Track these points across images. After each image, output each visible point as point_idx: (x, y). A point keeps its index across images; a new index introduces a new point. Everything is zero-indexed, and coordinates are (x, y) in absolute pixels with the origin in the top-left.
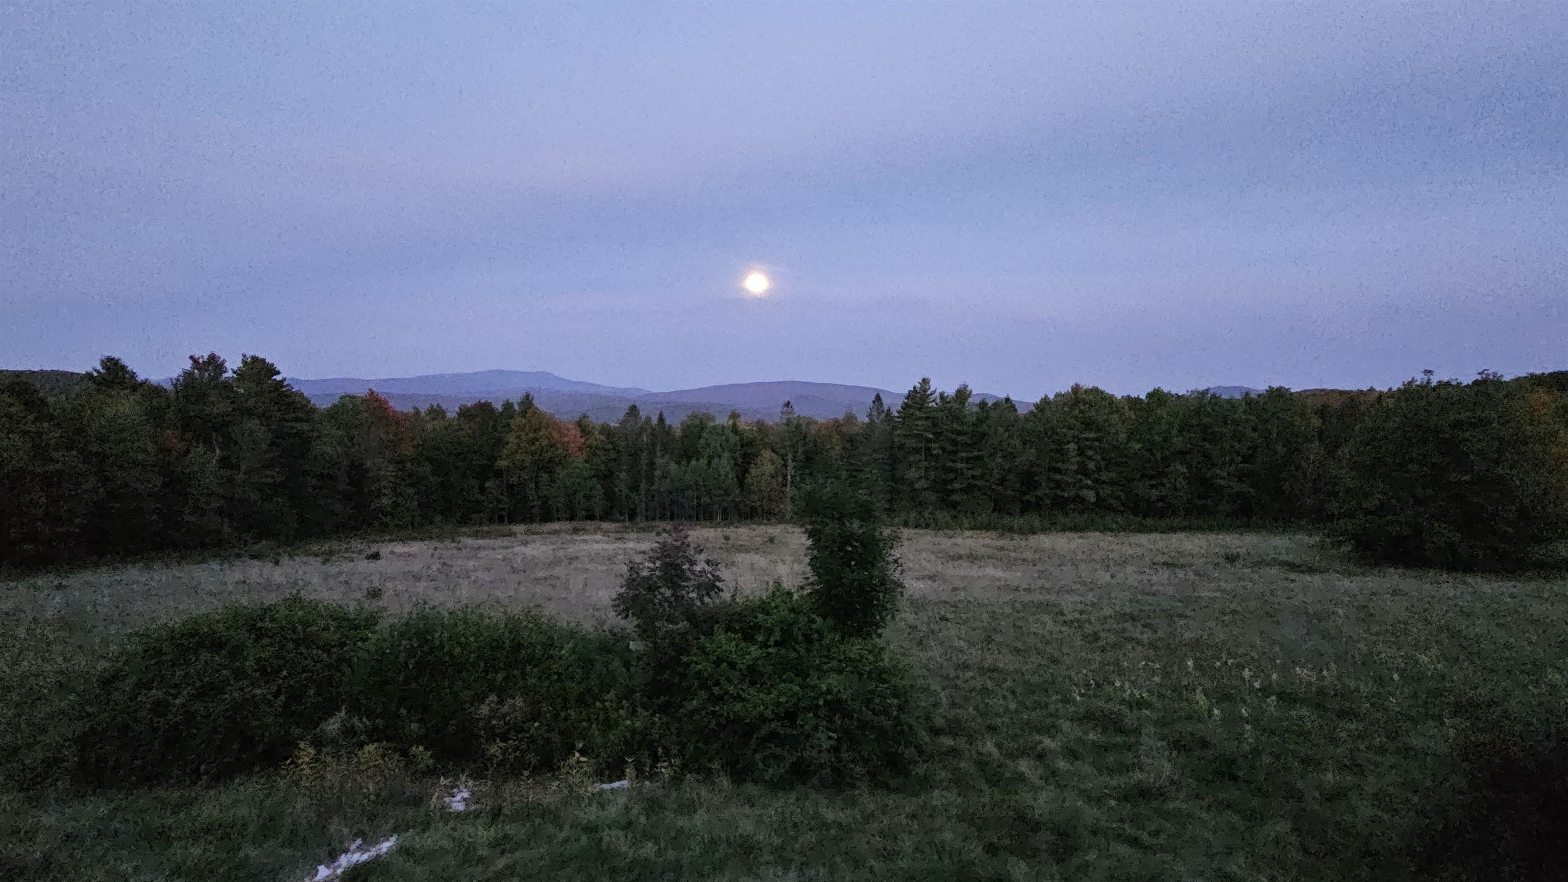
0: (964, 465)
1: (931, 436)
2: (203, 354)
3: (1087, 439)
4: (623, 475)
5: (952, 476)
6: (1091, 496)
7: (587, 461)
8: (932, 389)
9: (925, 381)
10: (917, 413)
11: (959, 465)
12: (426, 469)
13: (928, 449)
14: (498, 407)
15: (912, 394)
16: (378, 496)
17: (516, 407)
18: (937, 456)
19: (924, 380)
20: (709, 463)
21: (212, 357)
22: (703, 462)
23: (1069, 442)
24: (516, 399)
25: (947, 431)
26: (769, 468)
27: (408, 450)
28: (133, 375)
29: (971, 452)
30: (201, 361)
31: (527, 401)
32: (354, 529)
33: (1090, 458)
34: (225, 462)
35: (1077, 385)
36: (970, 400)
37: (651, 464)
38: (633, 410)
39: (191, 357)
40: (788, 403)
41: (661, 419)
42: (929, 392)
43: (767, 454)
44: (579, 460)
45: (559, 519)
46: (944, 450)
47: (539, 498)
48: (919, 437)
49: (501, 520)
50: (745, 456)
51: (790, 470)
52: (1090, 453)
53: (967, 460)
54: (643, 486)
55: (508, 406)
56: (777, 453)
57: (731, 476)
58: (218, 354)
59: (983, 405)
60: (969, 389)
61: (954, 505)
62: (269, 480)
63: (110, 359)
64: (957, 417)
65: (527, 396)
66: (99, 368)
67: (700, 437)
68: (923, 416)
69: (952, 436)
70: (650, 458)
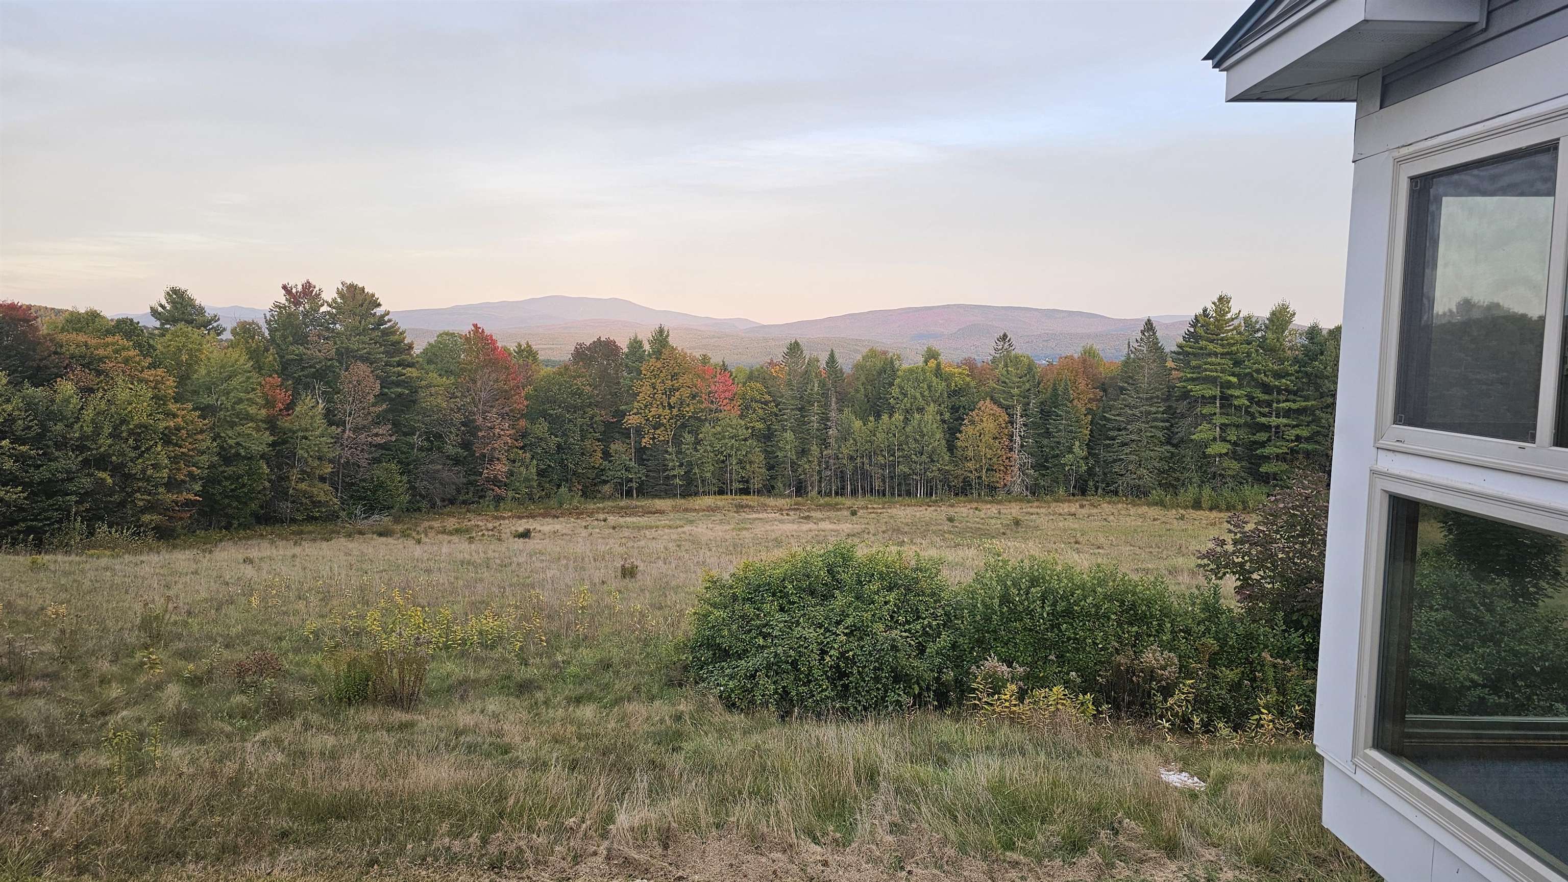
0: (1285, 421)
1: (1234, 380)
2: (297, 283)
4: (789, 435)
5: (1262, 436)
7: (742, 416)
8: (1234, 311)
9: (1223, 301)
10: (1211, 346)
11: (1274, 421)
12: (541, 428)
13: (1224, 397)
14: (623, 345)
16: (491, 461)
17: (647, 347)
18: (1238, 408)
19: (1221, 299)
20: (906, 420)
21: (308, 287)
22: (898, 417)
24: (646, 336)
25: (1258, 371)
26: (989, 426)
27: (520, 403)
28: (201, 310)
29: (1294, 401)
30: (294, 291)
31: (661, 338)
32: (464, 502)
34: (330, 417)
36: (1291, 327)
37: (824, 419)
38: (794, 348)
39: (284, 287)
40: (1005, 336)
41: (832, 359)
42: (1229, 316)
43: (987, 405)
44: (731, 415)
45: (704, 493)
46: (1251, 398)
47: (681, 465)
48: (1213, 381)
49: (629, 494)
50: (954, 409)
51: (1018, 430)
53: (1288, 413)
54: (815, 449)
55: (636, 345)
56: (1000, 405)
57: (938, 436)
58: (313, 282)
60: (1291, 310)
61: (1264, 479)
62: (379, 440)
63: (175, 291)
64: (1270, 350)
65: (661, 331)
66: (164, 302)
67: (891, 384)
68: (1219, 350)
69: (1265, 379)
70: (823, 413)
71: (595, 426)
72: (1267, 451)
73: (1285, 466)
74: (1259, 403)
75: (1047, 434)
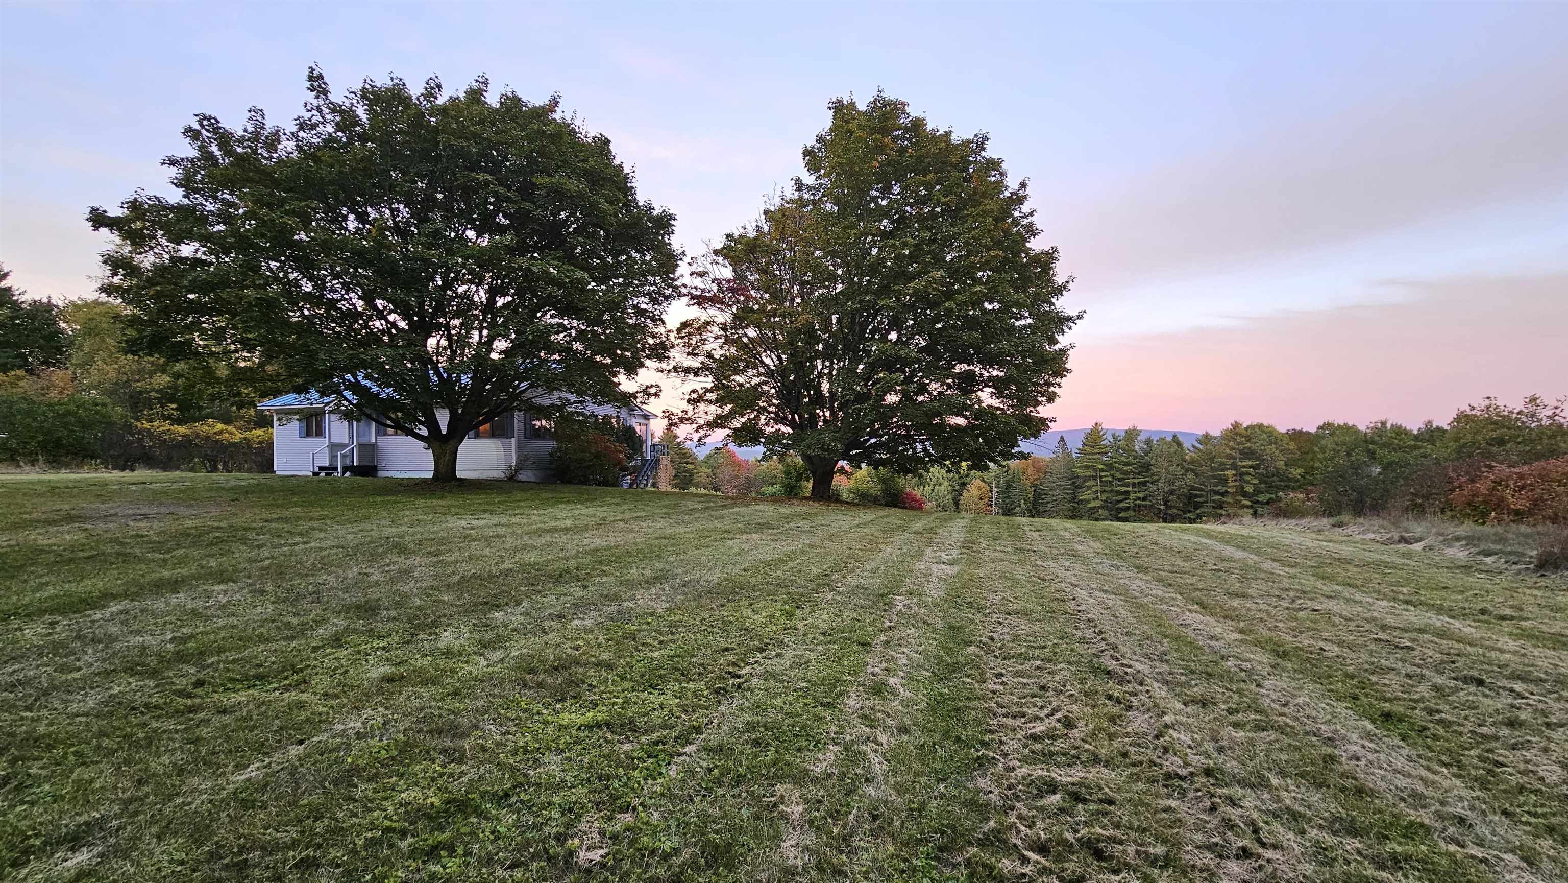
0: (1131, 488)
1: (1102, 467)
3: (1244, 467)
5: (1119, 497)
8: (1105, 429)
10: (1092, 449)
11: (1126, 489)
13: (1099, 477)
15: (1087, 436)
18: (1107, 482)
19: (1097, 423)
20: (933, 489)
22: (929, 488)
23: (1227, 469)
25: (1116, 462)
26: (977, 493)
29: (1137, 478)
33: (1248, 482)
35: (1236, 422)
36: (1139, 437)
42: (1103, 432)
43: (978, 482)
46: (1112, 476)
48: (1093, 467)
50: (963, 484)
51: (994, 494)
52: (1247, 478)
53: (1134, 485)
56: (986, 482)
57: (948, 498)
59: (1149, 441)
60: (1140, 428)
68: (1095, 450)
69: (1119, 466)
72: (1121, 505)
73: (1133, 513)
74: (1119, 480)
75: (1009, 497)
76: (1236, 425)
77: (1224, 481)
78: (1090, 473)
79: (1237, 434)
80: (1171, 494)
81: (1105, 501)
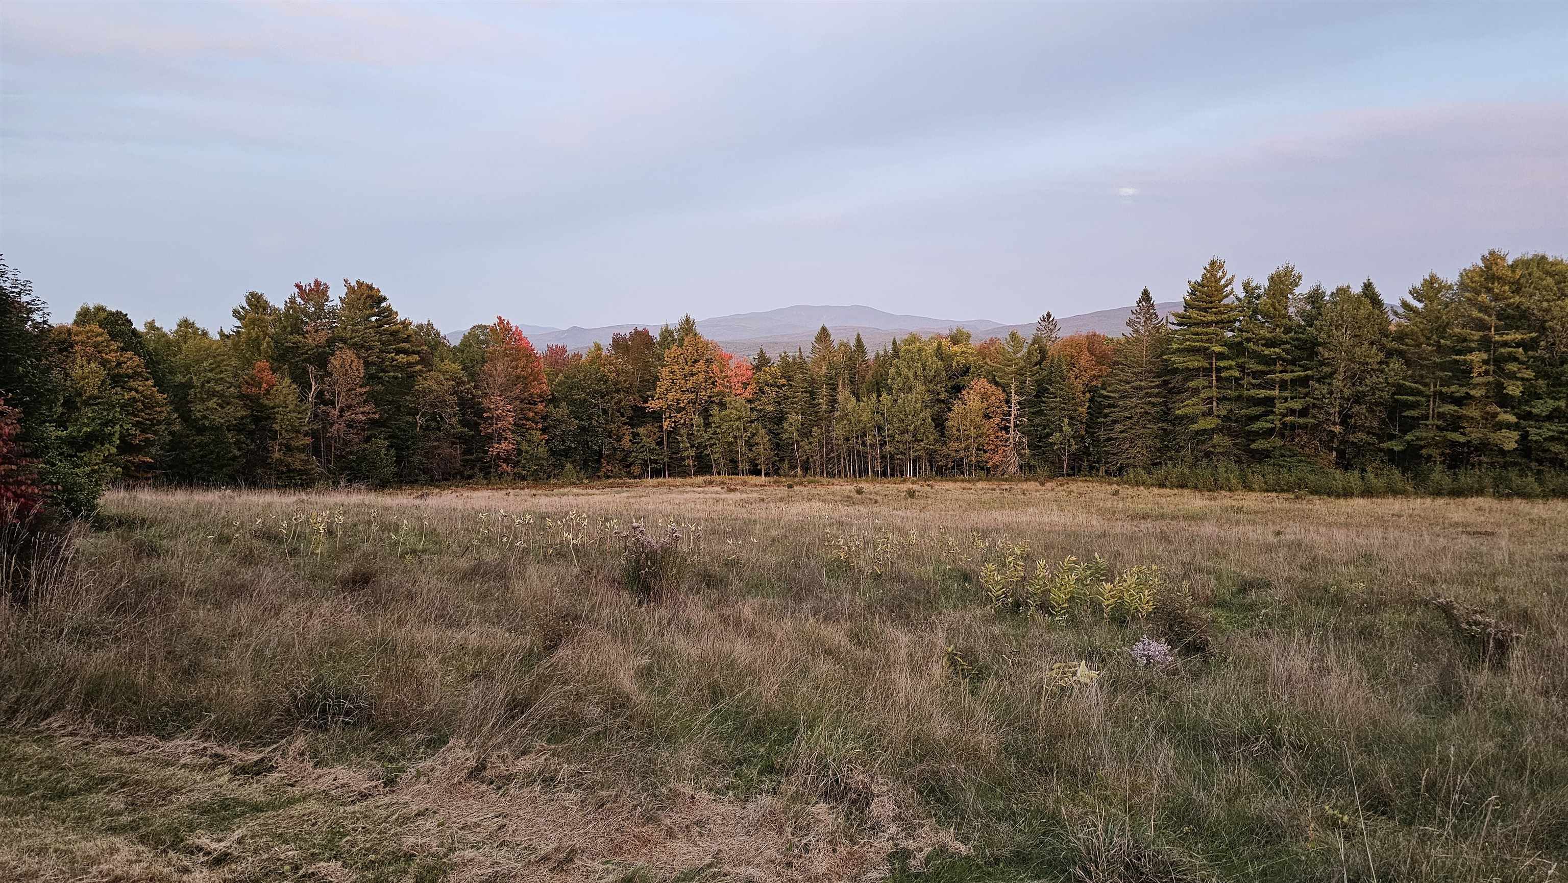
1: (1221, 350)
3: (1505, 344)
4: (796, 418)
5: (1256, 410)
6: (1509, 440)
7: (750, 401)
8: (1229, 277)
9: (1215, 266)
10: (1201, 315)
11: (1270, 394)
12: (561, 411)
13: (1220, 371)
14: (656, 334)
15: (1195, 289)
16: (500, 440)
17: (675, 334)
19: (1213, 263)
20: (897, 398)
21: (315, 283)
22: (890, 397)
23: (1471, 351)
24: (676, 325)
25: (1248, 340)
26: (980, 405)
27: (539, 388)
29: (1289, 372)
30: (306, 288)
31: (688, 326)
33: (1512, 376)
34: (321, 398)
35: (1492, 253)
36: (1295, 292)
37: (832, 401)
38: (824, 334)
39: (296, 284)
41: (859, 342)
42: (1223, 282)
43: (980, 384)
44: (741, 399)
46: (1242, 368)
47: (692, 446)
48: (1204, 352)
50: (951, 388)
51: (1014, 407)
52: (1512, 367)
53: (1283, 385)
56: (995, 384)
57: (925, 415)
58: (320, 279)
59: (1315, 297)
60: (1295, 274)
64: (1269, 317)
65: (687, 320)
68: (1210, 318)
69: (1256, 348)
70: (831, 395)
71: (622, 410)
72: (1256, 426)
73: (1279, 442)
74: (1255, 374)
75: (1040, 413)
76: (1492, 259)
77: (1463, 373)
78: (1196, 362)
79: (1493, 278)
80: (1357, 402)
81: (1226, 418)
